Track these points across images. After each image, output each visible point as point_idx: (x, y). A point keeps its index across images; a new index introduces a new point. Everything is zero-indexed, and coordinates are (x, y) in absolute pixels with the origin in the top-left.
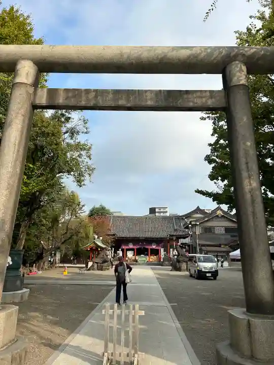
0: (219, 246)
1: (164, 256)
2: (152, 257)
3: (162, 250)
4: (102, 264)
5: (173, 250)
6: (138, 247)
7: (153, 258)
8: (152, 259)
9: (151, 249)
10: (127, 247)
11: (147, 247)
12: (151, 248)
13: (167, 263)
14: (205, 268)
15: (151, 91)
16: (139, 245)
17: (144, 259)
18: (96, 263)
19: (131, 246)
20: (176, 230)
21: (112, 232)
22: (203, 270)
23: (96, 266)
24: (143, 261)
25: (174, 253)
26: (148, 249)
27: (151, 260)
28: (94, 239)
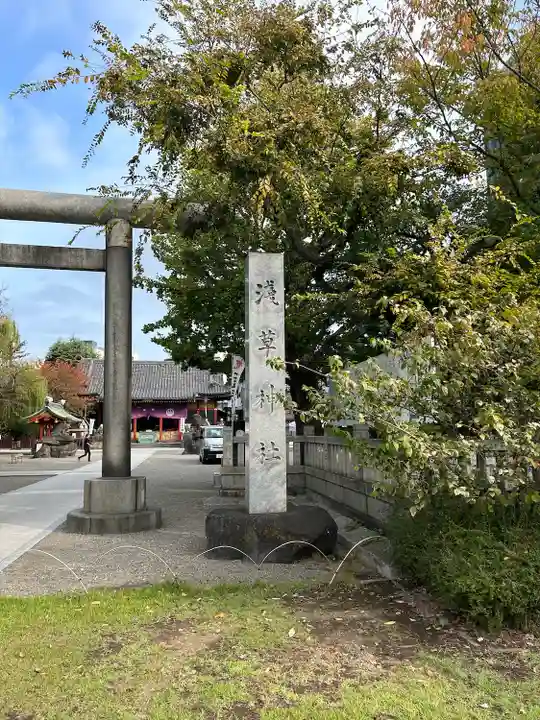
2: (166, 433)
4: (60, 447)
6: (141, 416)
7: (169, 435)
8: (165, 436)
9: (164, 419)
11: (158, 415)
12: (164, 416)
14: (215, 446)
15: (17, 246)
16: (142, 412)
17: (151, 437)
18: (49, 444)
20: (211, 386)
21: (91, 390)
22: (212, 449)
23: (48, 450)
24: (148, 440)
26: (159, 419)
27: (164, 438)
28: (47, 403)
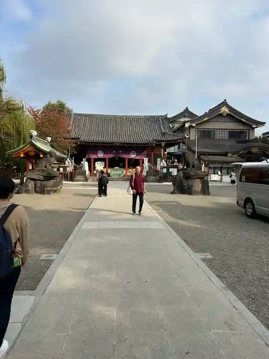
0: (226, 154)
1: (148, 169)
2: (130, 170)
3: (146, 160)
4: (44, 183)
5: (161, 161)
6: (111, 156)
8: (130, 172)
9: (128, 159)
10: (95, 156)
11: (124, 156)
12: (129, 157)
13: (152, 178)
16: (111, 152)
17: (119, 172)
18: (32, 179)
19: (101, 155)
20: (164, 134)
21: (73, 135)
23: (32, 185)
24: (117, 175)
25: (162, 165)
26: (125, 159)
27: (128, 174)
28: (32, 137)
